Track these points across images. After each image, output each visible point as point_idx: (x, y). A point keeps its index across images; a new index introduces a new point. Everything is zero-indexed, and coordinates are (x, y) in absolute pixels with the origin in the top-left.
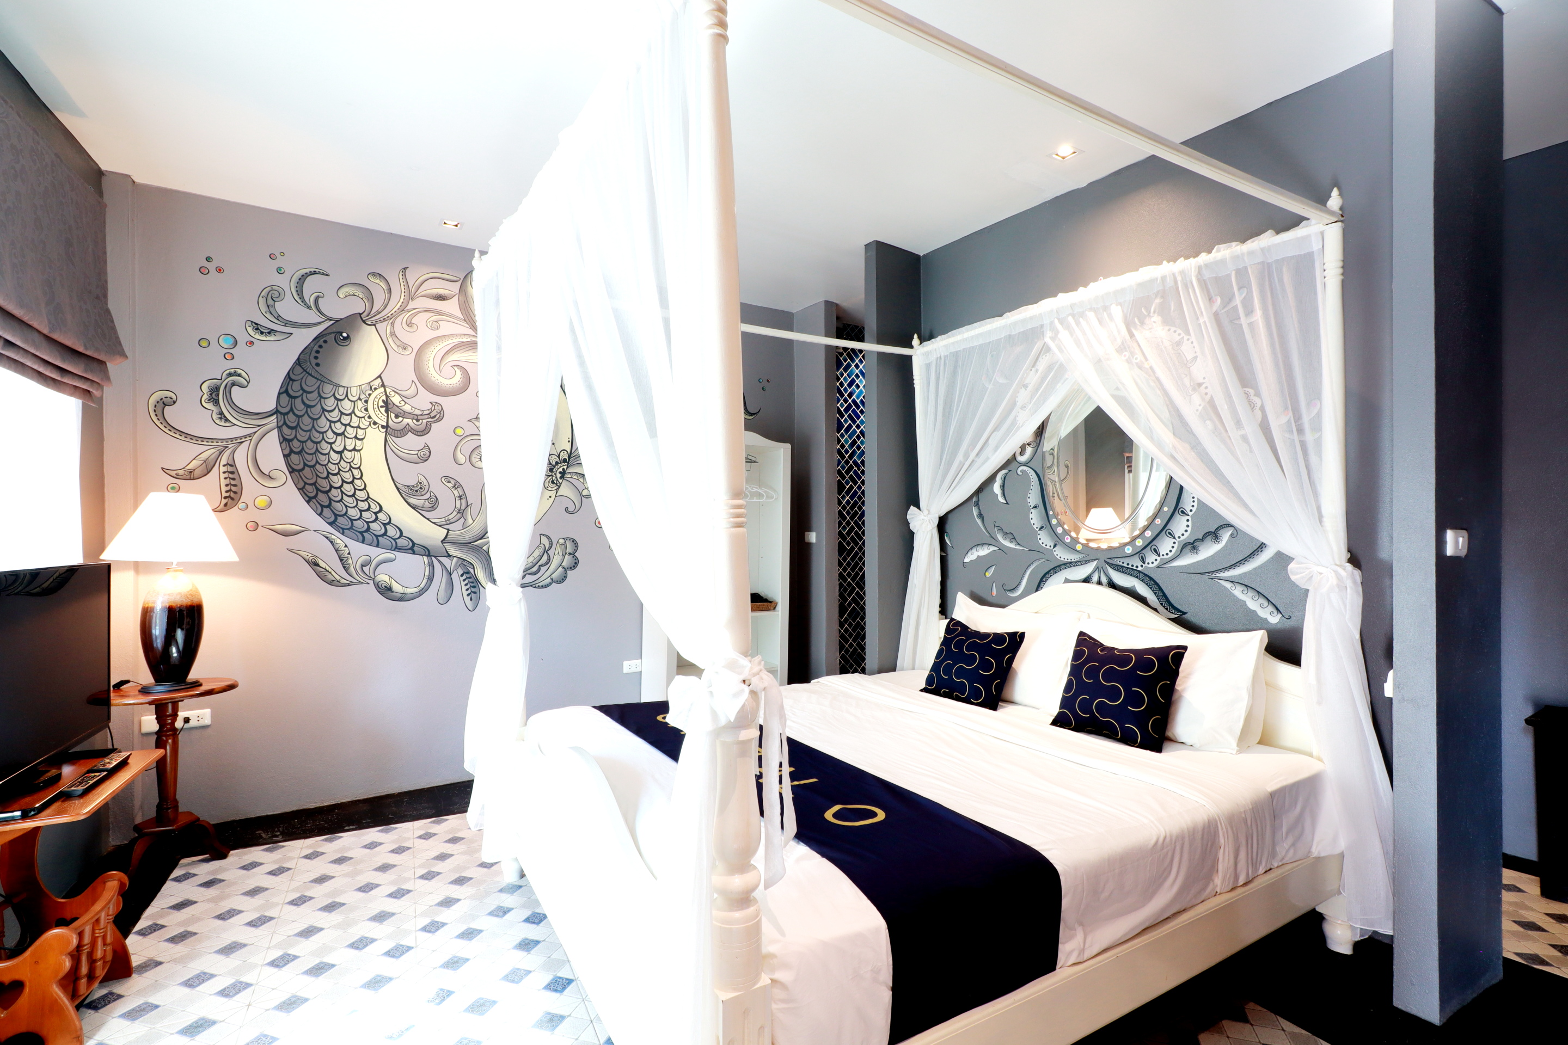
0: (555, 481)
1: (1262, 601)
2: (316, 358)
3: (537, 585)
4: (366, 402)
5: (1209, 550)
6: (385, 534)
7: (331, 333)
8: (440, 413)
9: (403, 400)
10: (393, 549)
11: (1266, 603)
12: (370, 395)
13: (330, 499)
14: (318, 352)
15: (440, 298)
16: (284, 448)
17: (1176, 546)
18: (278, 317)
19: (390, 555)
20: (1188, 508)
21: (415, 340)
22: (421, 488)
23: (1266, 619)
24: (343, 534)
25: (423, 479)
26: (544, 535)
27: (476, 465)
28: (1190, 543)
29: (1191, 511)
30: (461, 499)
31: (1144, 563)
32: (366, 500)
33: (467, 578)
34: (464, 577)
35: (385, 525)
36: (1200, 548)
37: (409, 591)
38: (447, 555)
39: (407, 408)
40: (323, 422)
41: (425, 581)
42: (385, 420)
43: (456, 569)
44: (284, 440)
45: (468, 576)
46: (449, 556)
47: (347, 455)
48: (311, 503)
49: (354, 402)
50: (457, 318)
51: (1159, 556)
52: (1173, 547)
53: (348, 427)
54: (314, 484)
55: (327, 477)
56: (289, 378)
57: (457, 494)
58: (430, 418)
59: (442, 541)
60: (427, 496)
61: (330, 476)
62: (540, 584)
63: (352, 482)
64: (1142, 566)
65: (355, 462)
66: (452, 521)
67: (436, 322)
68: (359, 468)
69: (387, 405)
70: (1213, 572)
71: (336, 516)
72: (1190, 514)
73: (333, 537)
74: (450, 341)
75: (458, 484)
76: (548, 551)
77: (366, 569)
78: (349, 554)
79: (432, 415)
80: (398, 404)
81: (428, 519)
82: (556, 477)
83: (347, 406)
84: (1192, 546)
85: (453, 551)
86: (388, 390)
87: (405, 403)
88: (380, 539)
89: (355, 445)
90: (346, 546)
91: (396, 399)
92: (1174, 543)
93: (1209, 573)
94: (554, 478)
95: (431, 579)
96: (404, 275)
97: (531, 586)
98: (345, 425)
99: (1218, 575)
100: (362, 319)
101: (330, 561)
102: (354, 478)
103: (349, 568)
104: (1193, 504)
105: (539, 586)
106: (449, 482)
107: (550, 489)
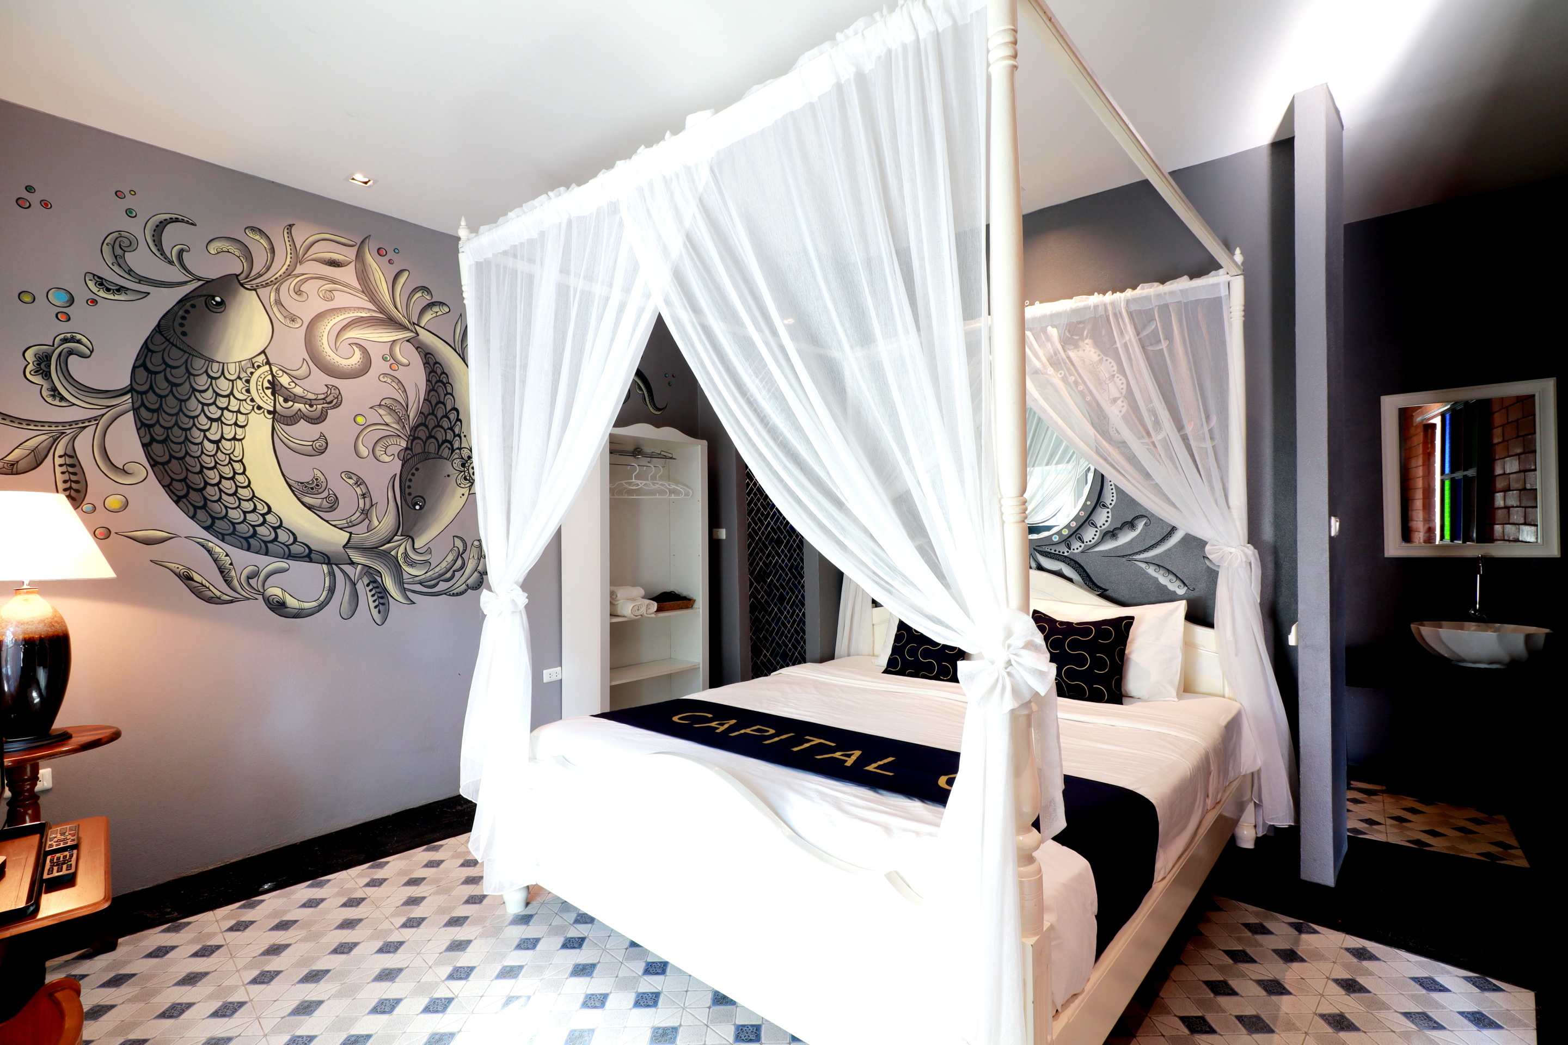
0: (468, 478)
1: (1171, 577)
2: (182, 325)
3: (451, 593)
4: (248, 381)
5: (1126, 537)
6: (276, 539)
7: (201, 296)
8: (337, 398)
9: (293, 382)
10: (286, 557)
11: (1174, 579)
12: (252, 373)
13: (205, 499)
14: (184, 318)
15: (334, 264)
16: (142, 435)
17: (1098, 534)
18: (130, 272)
19: (282, 564)
20: (1108, 502)
21: (307, 310)
22: (317, 485)
23: (1175, 592)
24: (223, 540)
25: (319, 474)
26: (457, 537)
27: (381, 459)
28: (1109, 532)
29: (1111, 504)
30: (364, 498)
31: (1070, 549)
32: (251, 499)
33: (374, 588)
34: (371, 587)
35: (275, 529)
36: (1119, 536)
37: (306, 605)
38: (350, 562)
39: (298, 391)
40: (193, 404)
41: (325, 593)
42: (272, 404)
43: (360, 578)
44: (142, 426)
45: (375, 585)
46: (352, 563)
47: (226, 445)
48: (181, 503)
49: (232, 381)
50: (355, 289)
51: (1083, 543)
52: (1095, 535)
53: (225, 412)
54: (184, 480)
55: (201, 472)
56: (147, 349)
57: (359, 492)
58: (327, 403)
59: (344, 547)
60: (325, 494)
61: (205, 470)
62: (455, 592)
63: (233, 478)
64: (1068, 552)
65: (236, 453)
66: (355, 523)
67: (330, 291)
68: (241, 461)
69: (274, 387)
70: (1130, 555)
71: (213, 519)
72: (1110, 507)
73: (210, 544)
74: (347, 315)
75: (361, 481)
76: (462, 554)
77: (253, 582)
78: (231, 564)
79: (328, 400)
80: (287, 386)
81: (327, 521)
82: (469, 473)
83: (223, 386)
84: (1111, 534)
85: (356, 557)
86: (274, 369)
87: (296, 384)
88: (270, 545)
89: (236, 433)
90: (227, 555)
91: (284, 380)
92: (1097, 531)
93: (1126, 556)
94: (466, 474)
95: (332, 590)
96: (290, 233)
97: (445, 594)
98: (222, 409)
99: (1134, 557)
100: (239, 281)
101: (207, 574)
102: (235, 473)
103: (231, 581)
104: (1112, 498)
105: (453, 594)
106: (350, 478)
107: (462, 486)
